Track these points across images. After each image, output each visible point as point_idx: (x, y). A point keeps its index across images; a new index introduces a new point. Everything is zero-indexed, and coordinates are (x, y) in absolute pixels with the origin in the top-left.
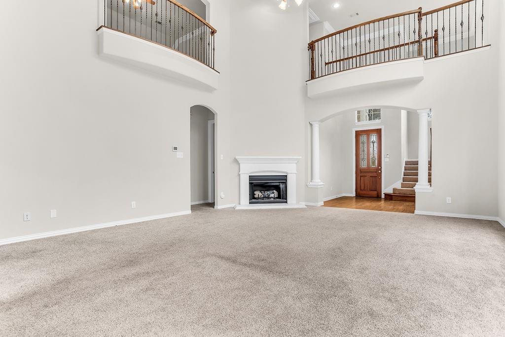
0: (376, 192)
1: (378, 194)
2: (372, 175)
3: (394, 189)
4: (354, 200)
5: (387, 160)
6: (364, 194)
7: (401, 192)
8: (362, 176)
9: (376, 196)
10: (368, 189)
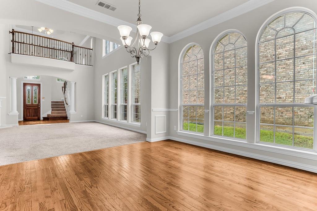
0: (37, 117)
1: (38, 118)
2: (35, 108)
3: (48, 115)
4: (22, 123)
5: (43, 100)
6: (30, 119)
7: (52, 116)
8: (28, 109)
9: (37, 119)
10: (32, 116)
